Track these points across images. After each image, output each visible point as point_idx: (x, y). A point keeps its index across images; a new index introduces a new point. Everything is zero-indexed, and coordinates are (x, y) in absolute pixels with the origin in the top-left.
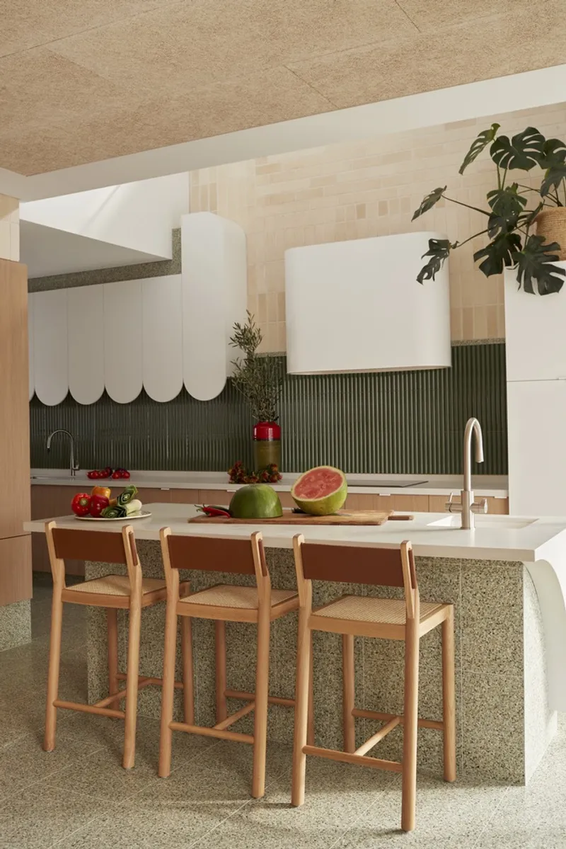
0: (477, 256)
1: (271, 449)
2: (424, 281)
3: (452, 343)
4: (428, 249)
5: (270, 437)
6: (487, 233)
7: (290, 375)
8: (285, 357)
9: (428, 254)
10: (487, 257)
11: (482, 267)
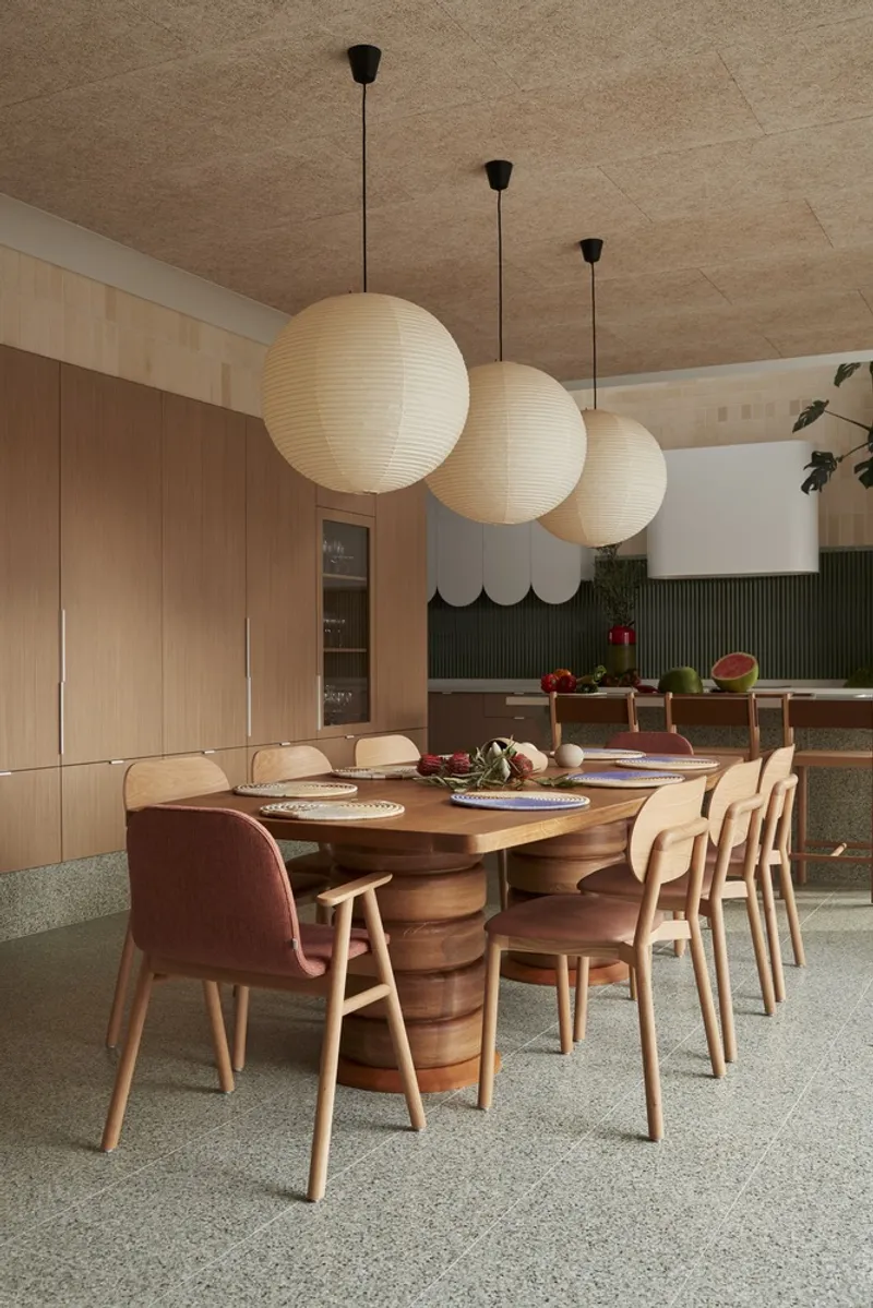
0: (857, 469)
1: (627, 654)
2: (810, 492)
3: (820, 548)
4: (810, 461)
5: (626, 641)
6: (866, 447)
7: (651, 580)
8: (646, 560)
9: (810, 465)
10: (866, 469)
11: (861, 479)
